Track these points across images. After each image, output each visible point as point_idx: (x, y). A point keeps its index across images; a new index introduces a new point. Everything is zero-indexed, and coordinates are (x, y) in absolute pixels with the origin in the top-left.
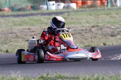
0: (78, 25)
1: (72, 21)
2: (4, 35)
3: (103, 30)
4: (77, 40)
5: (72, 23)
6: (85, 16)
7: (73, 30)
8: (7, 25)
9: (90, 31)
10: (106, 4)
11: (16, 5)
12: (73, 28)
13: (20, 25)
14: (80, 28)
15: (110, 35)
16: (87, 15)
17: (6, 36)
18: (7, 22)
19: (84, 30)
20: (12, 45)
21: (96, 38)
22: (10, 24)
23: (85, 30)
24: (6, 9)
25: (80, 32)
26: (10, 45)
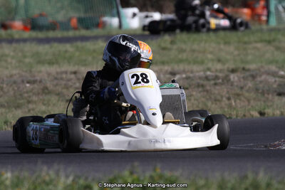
0: (195, 68)
1: (180, 56)
2: (14, 85)
3: (259, 79)
4: (193, 101)
5: (181, 61)
6: (213, 45)
7: (184, 79)
9: (225, 81)
10: (264, 18)
11: (41, 15)
12: (184, 72)
13: (51, 63)
14: (202, 73)
15: (275, 91)
16: (219, 43)
17: (19, 88)
18: (20, 54)
19: (210, 78)
20: (33, 109)
21: (240, 100)
22: (27, 60)
23: (214, 79)
24: (18, 24)
25: (201, 82)
26: (27, 110)
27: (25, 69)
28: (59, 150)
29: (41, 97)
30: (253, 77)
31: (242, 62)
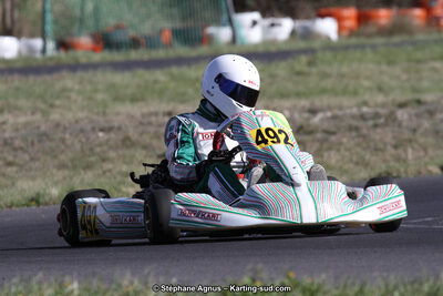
0: (345, 101)
1: (323, 84)
2: (81, 135)
3: (439, 116)
4: (342, 151)
5: (323, 91)
6: (371, 66)
7: (328, 118)
8: (90, 98)
9: (390, 121)
11: (118, 27)
12: (329, 108)
13: (134, 99)
14: (355, 110)
16: (379, 63)
17: (88, 139)
18: (88, 88)
19: (368, 116)
20: (110, 171)
21: (413, 148)
22: (100, 96)
23: (373, 118)
24: (85, 40)
25: (355, 123)
26: (100, 172)
27: (96, 110)
28: (147, 240)
29: (120, 152)
30: (431, 113)
31: (415, 90)
